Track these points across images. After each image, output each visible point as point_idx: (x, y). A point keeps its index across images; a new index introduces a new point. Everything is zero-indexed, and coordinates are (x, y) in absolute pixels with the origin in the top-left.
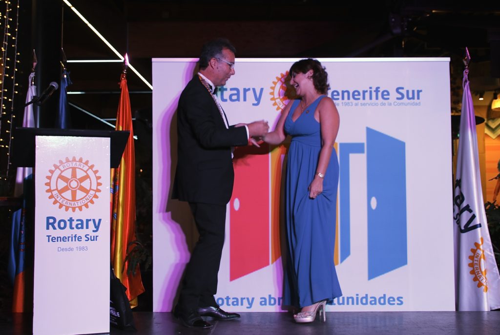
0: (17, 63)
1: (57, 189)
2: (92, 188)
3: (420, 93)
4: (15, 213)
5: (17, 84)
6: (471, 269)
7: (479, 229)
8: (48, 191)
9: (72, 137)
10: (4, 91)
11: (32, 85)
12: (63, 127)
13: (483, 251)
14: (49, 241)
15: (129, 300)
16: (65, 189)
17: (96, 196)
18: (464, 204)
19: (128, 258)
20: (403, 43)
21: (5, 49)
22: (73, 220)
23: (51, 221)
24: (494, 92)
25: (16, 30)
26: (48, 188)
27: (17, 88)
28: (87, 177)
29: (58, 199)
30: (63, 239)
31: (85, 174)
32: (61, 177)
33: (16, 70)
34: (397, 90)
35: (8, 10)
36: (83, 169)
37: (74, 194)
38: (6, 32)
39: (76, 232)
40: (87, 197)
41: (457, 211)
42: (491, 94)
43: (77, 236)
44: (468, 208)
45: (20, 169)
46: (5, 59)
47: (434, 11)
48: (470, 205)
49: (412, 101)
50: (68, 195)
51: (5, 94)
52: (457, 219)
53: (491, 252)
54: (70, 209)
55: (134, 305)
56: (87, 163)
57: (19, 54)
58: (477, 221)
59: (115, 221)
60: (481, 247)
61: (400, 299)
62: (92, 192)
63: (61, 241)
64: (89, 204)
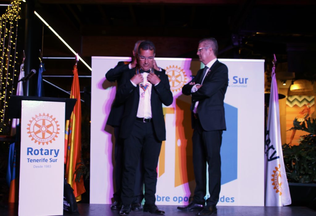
0: (16, 58)
1: (34, 132)
2: (54, 131)
3: (247, 80)
4: (11, 145)
5: (16, 71)
6: (273, 182)
7: (278, 159)
8: (28, 133)
9: (43, 102)
10: (8, 75)
11: (22, 71)
12: (39, 96)
13: (280, 172)
14: (28, 162)
15: (76, 197)
16: (39, 132)
17: (56, 136)
18: (270, 145)
19: (76, 172)
20: (240, 51)
21: (9, 50)
22: (43, 150)
23: (30, 150)
24: (291, 81)
25: (16, 39)
26: (28, 131)
27: (15, 73)
28: (51, 125)
29: (34, 138)
30: (37, 161)
31: (50, 123)
32: (36, 125)
33: (15, 62)
34: (234, 78)
35: (11, 28)
36: (49, 120)
37: (44, 135)
38: (10, 40)
39: (44, 156)
40: (51, 136)
41: (267, 149)
42: (290, 82)
43: (45, 159)
44: (272, 147)
45: (14, 120)
46: (9, 56)
47: (257, 33)
48: (273, 145)
49: (242, 84)
50: (40, 135)
51: (9, 76)
52: (266, 153)
53: (284, 173)
54: (41, 144)
55: (79, 199)
56: (51, 117)
57: (17, 53)
58: (277, 155)
59: (69, 151)
60: (279, 170)
61: (233, 199)
62: (54, 134)
63: (35, 162)
64: (53, 141)
